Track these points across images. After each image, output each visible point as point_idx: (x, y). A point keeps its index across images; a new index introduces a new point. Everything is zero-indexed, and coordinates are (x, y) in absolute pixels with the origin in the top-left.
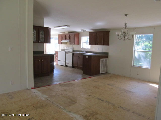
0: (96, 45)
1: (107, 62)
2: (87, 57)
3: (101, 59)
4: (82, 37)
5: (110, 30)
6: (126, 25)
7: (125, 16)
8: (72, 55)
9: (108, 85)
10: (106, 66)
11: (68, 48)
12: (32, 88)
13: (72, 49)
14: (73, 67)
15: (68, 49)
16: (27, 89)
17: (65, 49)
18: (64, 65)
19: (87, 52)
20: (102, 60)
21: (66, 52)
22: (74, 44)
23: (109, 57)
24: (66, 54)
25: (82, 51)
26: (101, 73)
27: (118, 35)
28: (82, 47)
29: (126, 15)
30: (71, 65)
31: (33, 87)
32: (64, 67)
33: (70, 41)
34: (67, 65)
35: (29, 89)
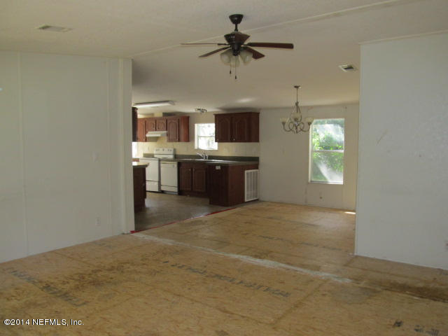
0: (232, 141)
1: (257, 177)
2: (218, 168)
3: (246, 172)
4: (196, 125)
5: (260, 109)
6: (297, 104)
7: (296, 89)
8: (176, 165)
9: (271, 218)
10: (255, 185)
11: (161, 149)
12: (132, 232)
13: (172, 152)
14: (180, 192)
15: (161, 151)
16: (124, 234)
17: (155, 152)
18: (157, 190)
19: (211, 157)
20: (248, 174)
21: (160, 160)
22: (179, 141)
23: (260, 167)
24: (162, 165)
25: (200, 157)
26: (246, 200)
27: (284, 123)
28: (196, 148)
29: (297, 87)
30: (176, 190)
31: (134, 229)
32: (157, 194)
33: (168, 135)
34: (163, 188)
35: (127, 234)
